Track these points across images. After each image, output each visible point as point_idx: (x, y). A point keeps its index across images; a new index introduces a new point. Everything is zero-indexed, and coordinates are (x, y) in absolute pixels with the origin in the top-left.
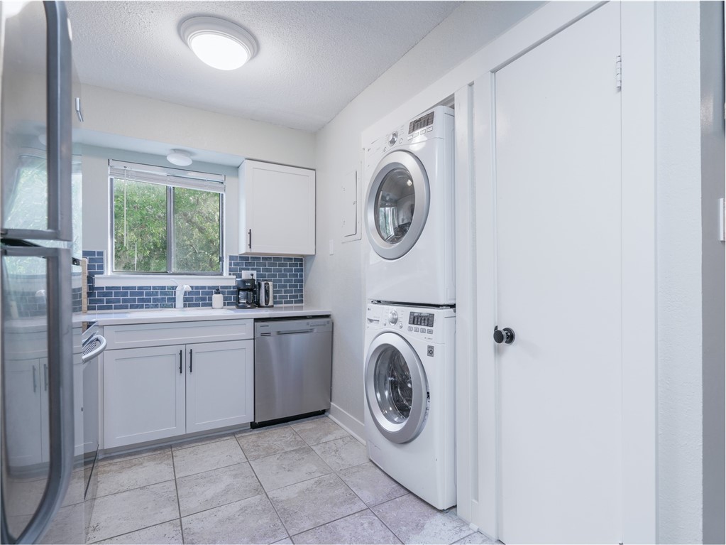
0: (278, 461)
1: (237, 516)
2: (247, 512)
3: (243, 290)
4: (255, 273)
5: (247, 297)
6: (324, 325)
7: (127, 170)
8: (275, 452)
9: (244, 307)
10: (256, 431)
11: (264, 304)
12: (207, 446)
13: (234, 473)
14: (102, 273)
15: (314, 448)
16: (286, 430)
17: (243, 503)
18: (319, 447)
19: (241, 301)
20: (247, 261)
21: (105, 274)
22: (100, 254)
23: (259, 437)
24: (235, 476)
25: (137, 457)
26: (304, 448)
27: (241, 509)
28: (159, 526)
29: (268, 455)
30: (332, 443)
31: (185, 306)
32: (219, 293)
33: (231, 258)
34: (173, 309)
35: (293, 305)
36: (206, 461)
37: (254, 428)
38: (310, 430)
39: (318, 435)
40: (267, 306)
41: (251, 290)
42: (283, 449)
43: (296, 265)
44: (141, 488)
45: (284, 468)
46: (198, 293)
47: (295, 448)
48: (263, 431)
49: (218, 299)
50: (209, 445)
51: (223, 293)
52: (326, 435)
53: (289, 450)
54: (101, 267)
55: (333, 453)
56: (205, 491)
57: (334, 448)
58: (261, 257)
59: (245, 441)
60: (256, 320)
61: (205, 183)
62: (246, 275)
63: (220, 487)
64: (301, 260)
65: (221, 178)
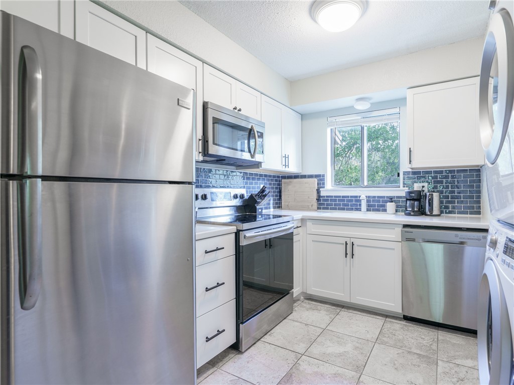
0: (397, 355)
1: (327, 377)
2: (336, 378)
3: (410, 200)
4: (426, 184)
5: (413, 207)
6: (479, 240)
7: (336, 122)
8: (401, 347)
9: (409, 214)
10: (404, 323)
11: (429, 213)
12: (362, 316)
13: (358, 345)
14: (324, 187)
15: (440, 363)
16: (431, 333)
17: (341, 371)
18: (446, 365)
19: (408, 209)
20: (418, 174)
21: (326, 188)
22: (323, 176)
23: (402, 328)
24: (356, 348)
25: (322, 305)
26: (430, 358)
27: (335, 374)
28: (290, 352)
29: (395, 346)
30: (464, 370)
31: (368, 210)
32: (392, 202)
33: (405, 173)
34: (360, 212)
35: (469, 216)
36: (351, 327)
37: (405, 319)
38: (454, 345)
39: (457, 353)
40: (431, 215)
41: (419, 200)
42: (410, 348)
43: (472, 176)
44: (306, 325)
45: (395, 364)
46: (379, 201)
47: (422, 353)
48: (410, 325)
49: (391, 206)
50: (364, 317)
51: (395, 202)
52: (467, 358)
53: (415, 351)
54: (324, 184)
55: (455, 380)
56: (330, 347)
57: (462, 375)
58: (432, 170)
59: (389, 326)
60: (405, 226)
61: (384, 117)
62: (417, 187)
63: (341, 349)
64: (479, 171)
65: (397, 110)
